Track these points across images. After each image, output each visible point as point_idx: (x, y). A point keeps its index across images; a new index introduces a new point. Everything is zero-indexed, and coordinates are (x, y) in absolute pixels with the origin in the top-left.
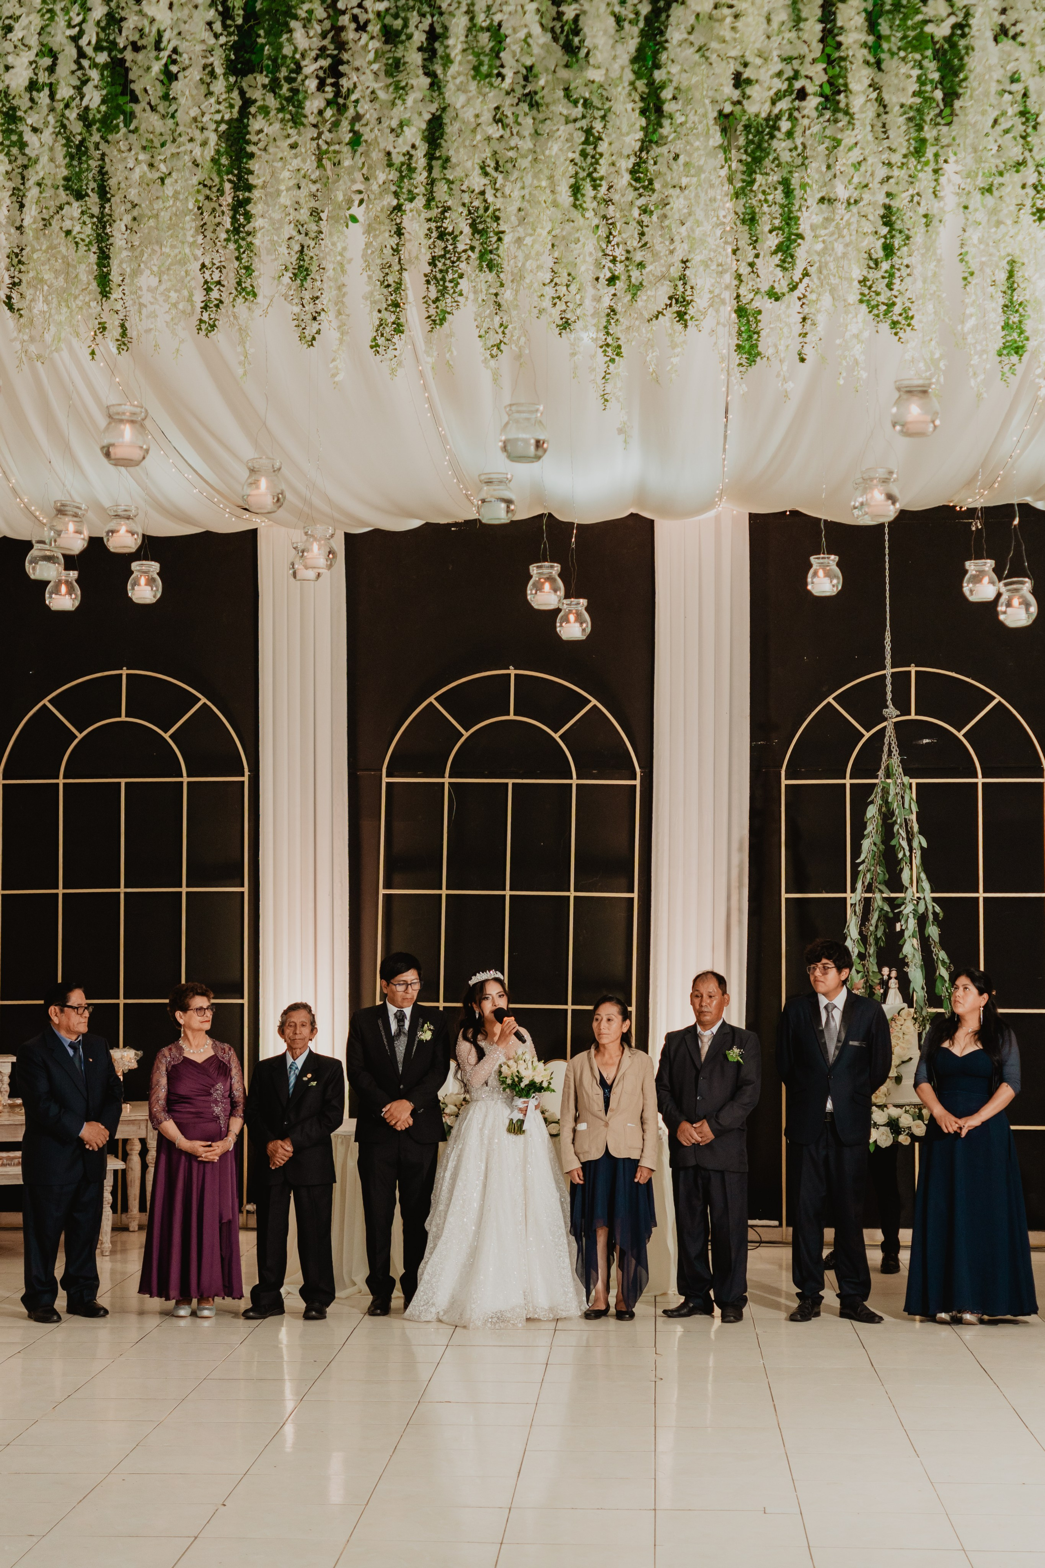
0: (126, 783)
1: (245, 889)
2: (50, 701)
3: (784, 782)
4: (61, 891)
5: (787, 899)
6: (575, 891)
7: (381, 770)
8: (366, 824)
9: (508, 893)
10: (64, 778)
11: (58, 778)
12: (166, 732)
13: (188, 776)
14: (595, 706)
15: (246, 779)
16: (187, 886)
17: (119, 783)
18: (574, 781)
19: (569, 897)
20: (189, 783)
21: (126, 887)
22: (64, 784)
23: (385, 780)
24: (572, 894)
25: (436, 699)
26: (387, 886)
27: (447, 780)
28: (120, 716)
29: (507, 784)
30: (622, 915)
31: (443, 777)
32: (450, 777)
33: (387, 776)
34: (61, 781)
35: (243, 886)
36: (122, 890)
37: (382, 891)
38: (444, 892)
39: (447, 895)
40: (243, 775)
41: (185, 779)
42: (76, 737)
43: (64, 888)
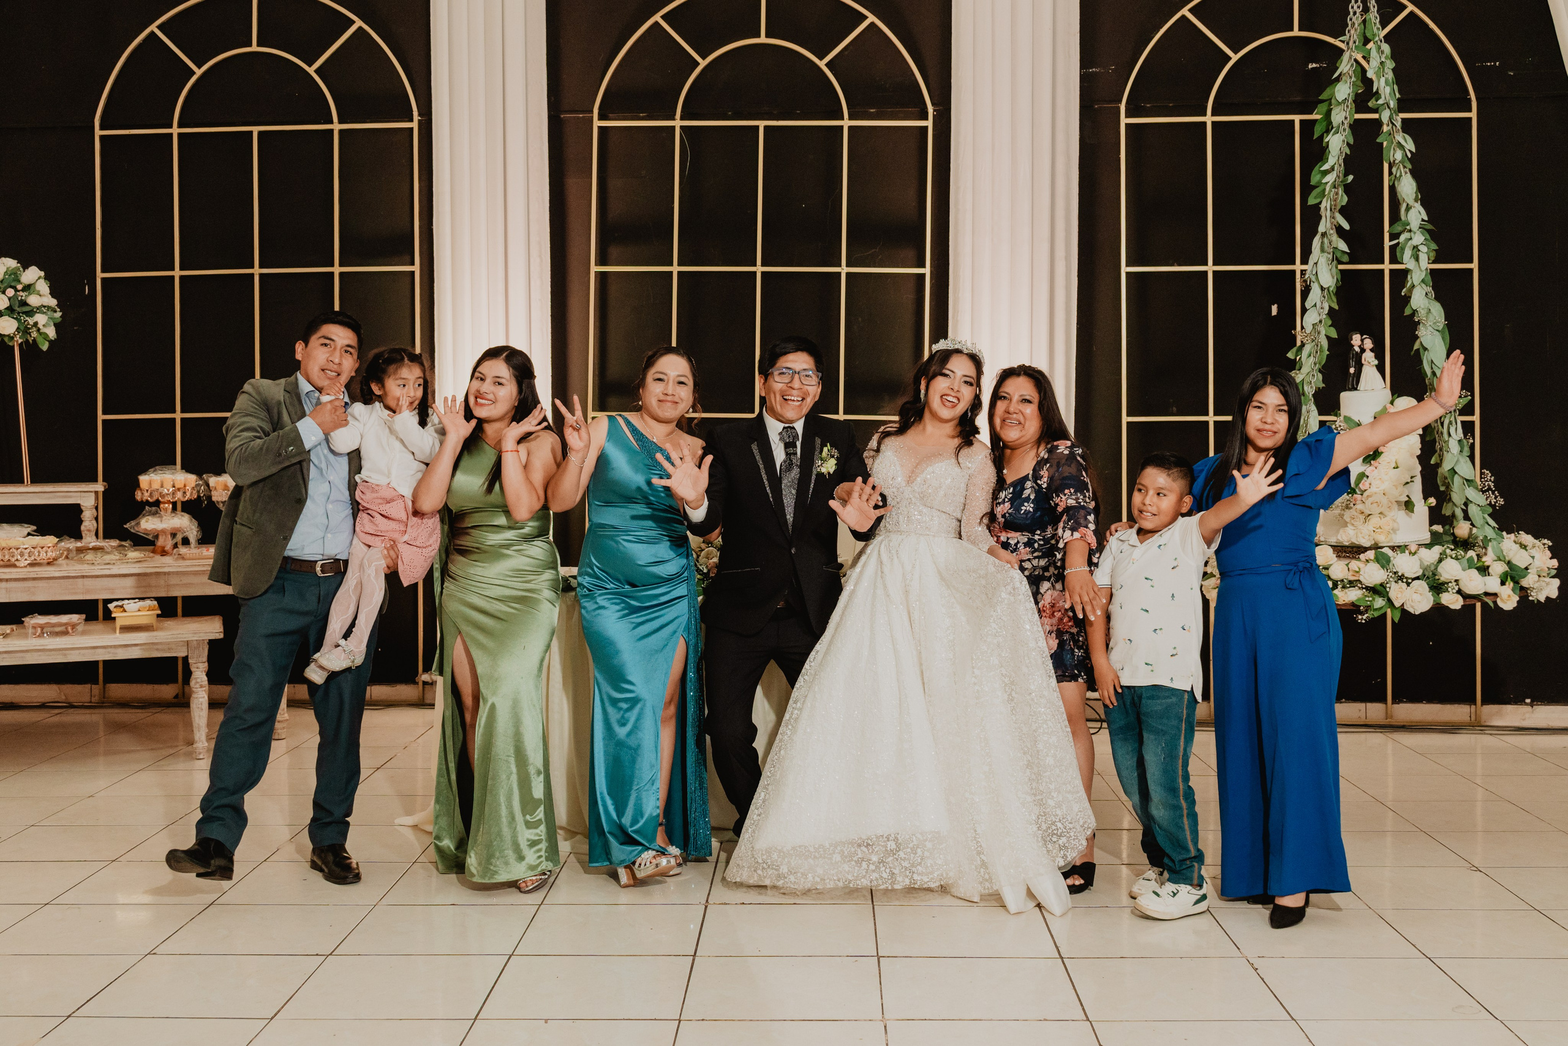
0: (260, 133)
1: (416, 268)
2: (159, 27)
3: (1124, 121)
4: (177, 273)
5: (1127, 273)
6: (847, 266)
7: (592, 112)
8: (572, 183)
9: (759, 269)
10: (180, 126)
11: (171, 127)
12: (310, 66)
13: (340, 122)
14: (872, 24)
15: (414, 125)
16: (341, 265)
17: (251, 132)
18: (846, 123)
19: (839, 274)
20: (341, 131)
21: (261, 267)
22: (180, 135)
23: (597, 123)
24: (844, 270)
25: (662, 17)
26: (602, 260)
27: (678, 123)
28: (250, 45)
29: (757, 127)
30: (909, 297)
31: (674, 119)
32: (682, 118)
33: (600, 119)
34: (175, 131)
35: (413, 264)
36: (257, 271)
37: (594, 269)
38: (675, 269)
39: (679, 273)
40: (411, 120)
41: (336, 127)
42: (194, 73)
43: (181, 269)
